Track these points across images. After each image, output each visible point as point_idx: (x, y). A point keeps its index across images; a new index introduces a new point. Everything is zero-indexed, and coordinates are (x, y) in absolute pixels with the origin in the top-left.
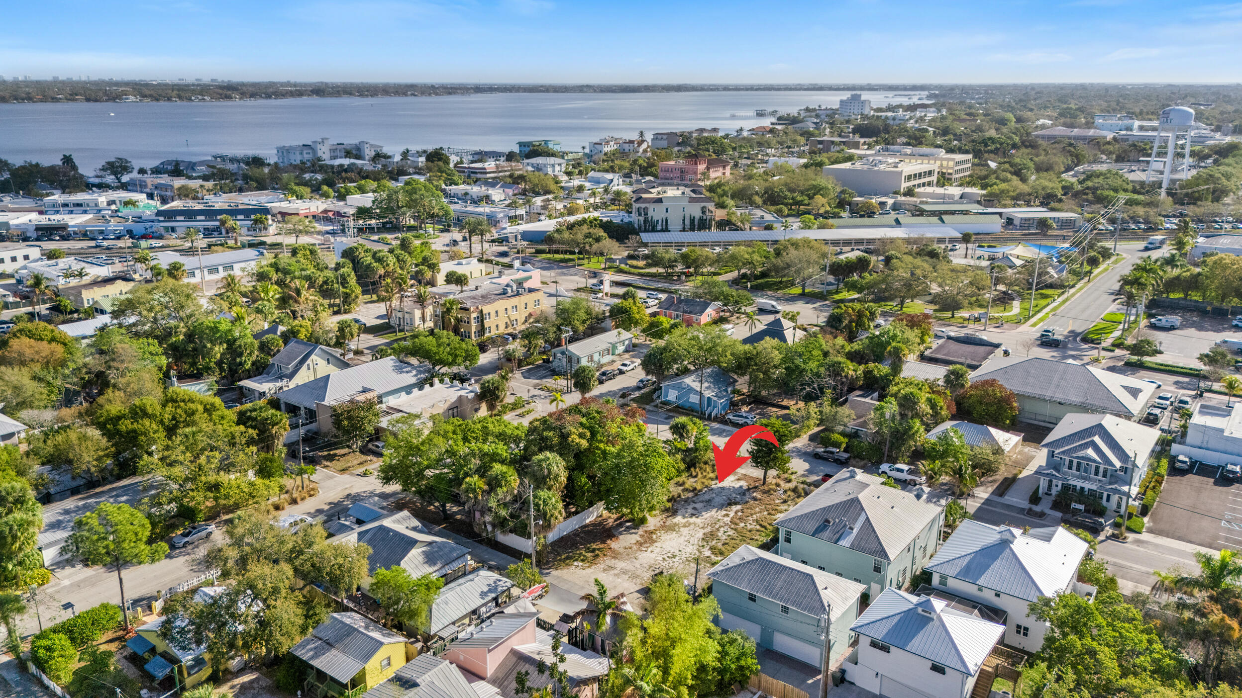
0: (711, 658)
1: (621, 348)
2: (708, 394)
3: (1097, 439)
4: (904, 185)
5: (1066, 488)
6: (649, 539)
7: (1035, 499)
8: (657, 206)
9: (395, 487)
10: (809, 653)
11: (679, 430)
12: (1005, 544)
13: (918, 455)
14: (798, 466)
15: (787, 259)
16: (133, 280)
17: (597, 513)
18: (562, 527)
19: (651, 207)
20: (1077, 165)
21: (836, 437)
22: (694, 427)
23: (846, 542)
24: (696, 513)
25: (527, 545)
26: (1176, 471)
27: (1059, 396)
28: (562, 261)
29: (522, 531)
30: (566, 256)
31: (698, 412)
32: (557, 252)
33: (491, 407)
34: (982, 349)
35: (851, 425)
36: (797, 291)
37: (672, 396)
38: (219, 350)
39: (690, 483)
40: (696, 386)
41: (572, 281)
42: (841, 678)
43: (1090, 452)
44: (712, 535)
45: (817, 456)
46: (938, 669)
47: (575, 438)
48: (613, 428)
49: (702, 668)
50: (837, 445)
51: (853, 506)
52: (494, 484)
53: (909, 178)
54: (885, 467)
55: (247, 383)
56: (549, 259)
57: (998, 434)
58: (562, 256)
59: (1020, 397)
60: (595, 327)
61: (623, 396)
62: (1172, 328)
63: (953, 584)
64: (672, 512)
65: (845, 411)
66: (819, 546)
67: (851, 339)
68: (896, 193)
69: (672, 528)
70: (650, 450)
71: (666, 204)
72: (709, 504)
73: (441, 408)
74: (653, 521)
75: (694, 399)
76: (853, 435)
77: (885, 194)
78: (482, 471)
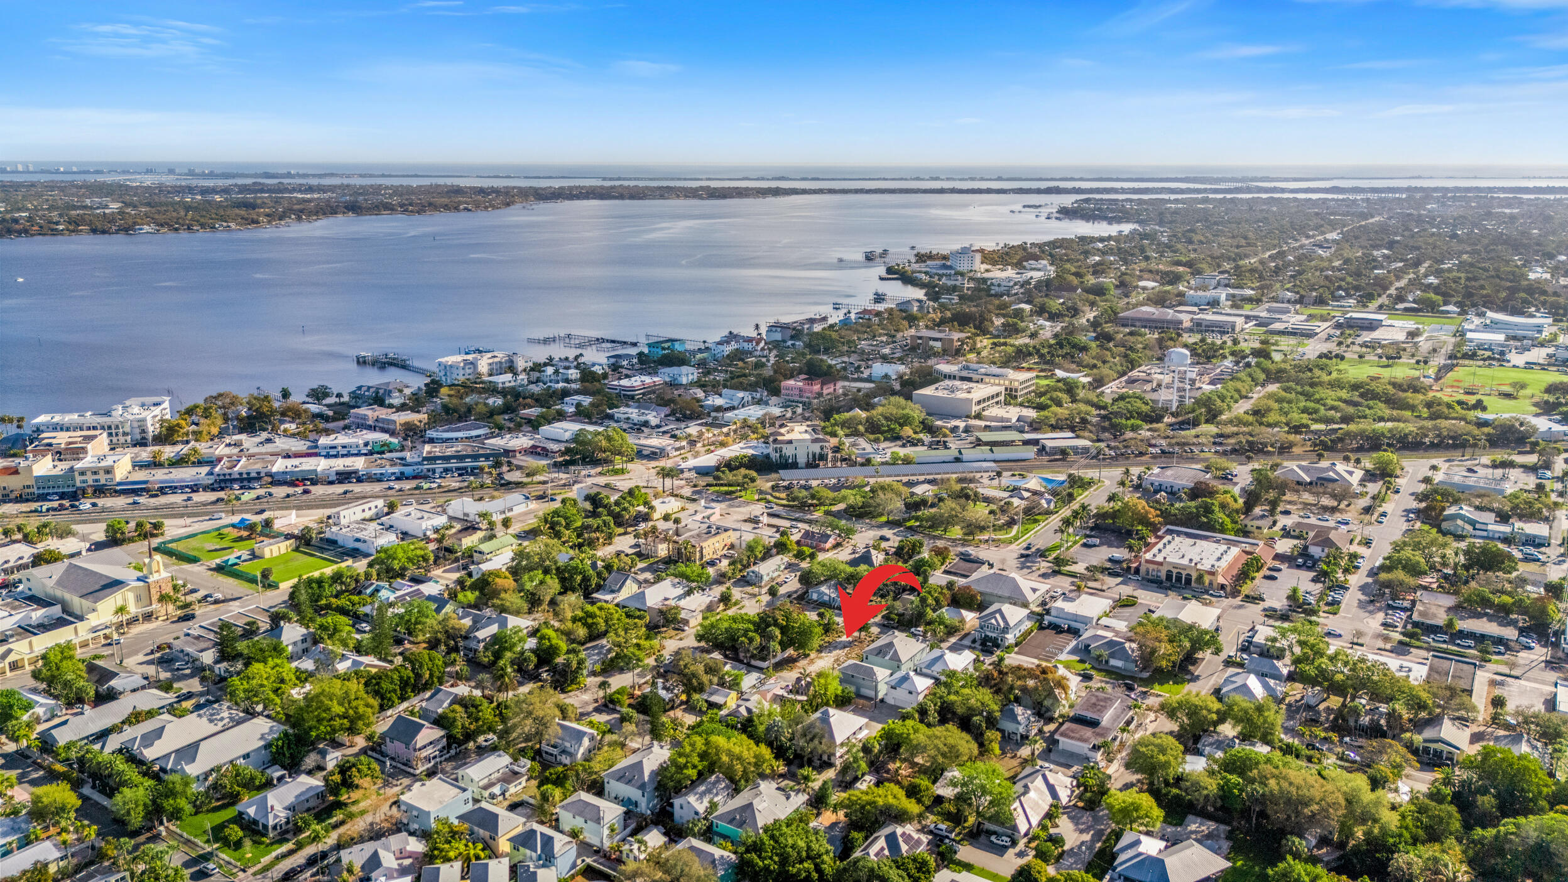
0: (839, 692)
1: (783, 567)
2: (833, 595)
3: (998, 616)
4: (975, 409)
5: (986, 636)
6: (812, 662)
7: (974, 641)
8: (788, 446)
9: (703, 644)
10: (871, 693)
11: (821, 615)
12: (942, 656)
13: (929, 623)
14: (875, 630)
15: (878, 500)
16: (480, 529)
17: (790, 652)
18: (779, 657)
19: (784, 446)
20: (1131, 370)
21: (893, 616)
22: (828, 614)
23: (887, 658)
24: (830, 652)
25: (764, 665)
26: (1041, 628)
27: (1000, 593)
28: (727, 493)
29: (764, 659)
30: (731, 489)
31: (828, 605)
32: (722, 485)
33: (726, 605)
34: (976, 565)
35: (901, 611)
36: (884, 519)
37: (815, 597)
38: (579, 578)
39: (827, 639)
40: (827, 591)
41: (740, 513)
42: (882, 701)
43: (993, 621)
44: (838, 660)
45: (884, 625)
46: (910, 693)
47: (780, 621)
48: (795, 615)
49: (836, 696)
50: (893, 620)
51: (891, 645)
52: (751, 640)
53: (979, 402)
54: (913, 630)
55: (594, 595)
56: (717, 492)
57: (964, 612)
58: (726, 488)
59: (982, 594)
60: (767, 555)
61: (789, 596)
62: (1095, 546)
63: (924, 670)
64: (820, 651)
65: (898, 604)
66: (878, 659)
67: (906, 562)
68: (968, 417)
69: (821, 658)
70: (811, 625)
71: (794, 444)
72: (836, 648)
73: (703, 607)
74: (813, 655)
75: (826, 598)
76: (900, 615)
77: (959, 417)
78: (745, 635)
